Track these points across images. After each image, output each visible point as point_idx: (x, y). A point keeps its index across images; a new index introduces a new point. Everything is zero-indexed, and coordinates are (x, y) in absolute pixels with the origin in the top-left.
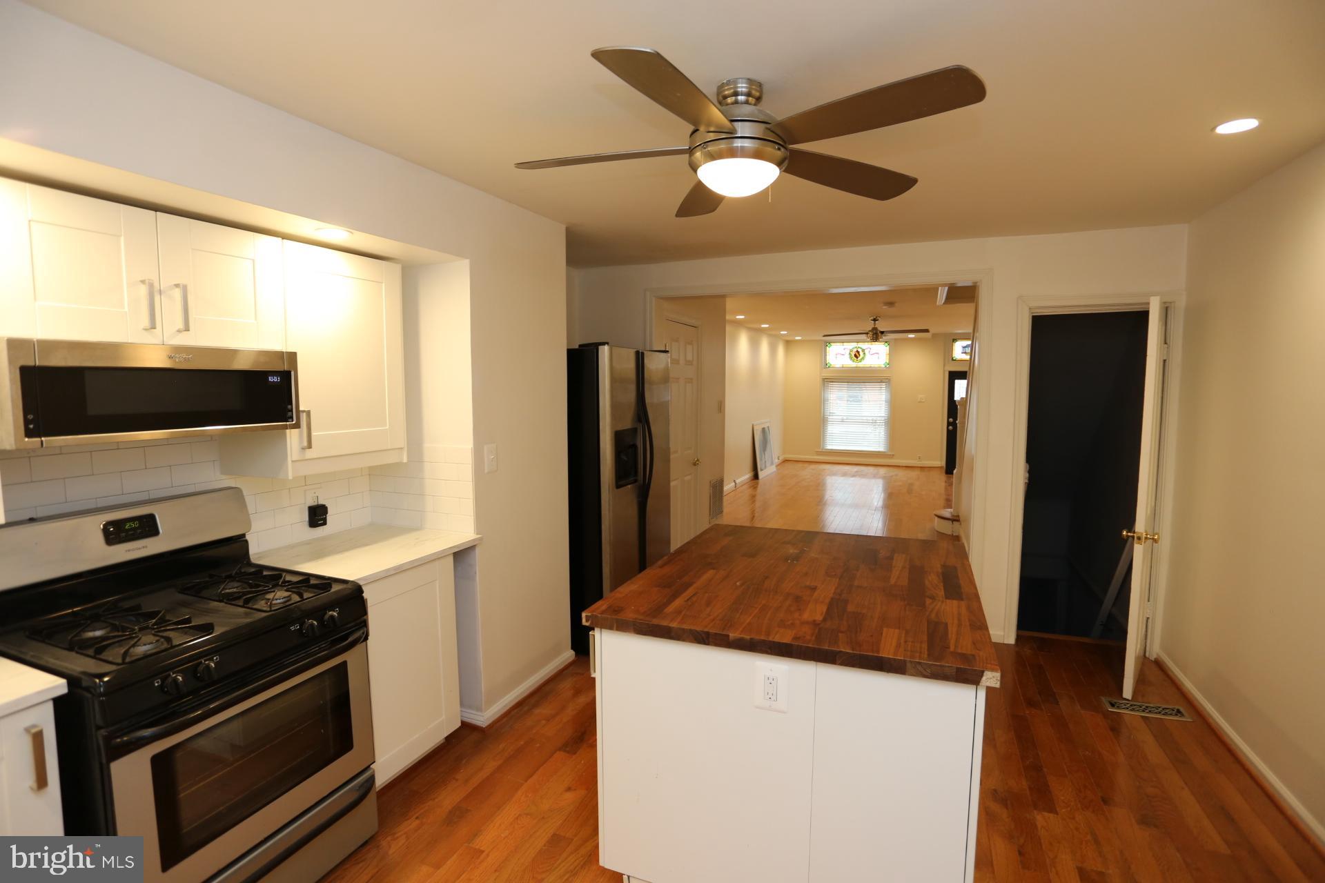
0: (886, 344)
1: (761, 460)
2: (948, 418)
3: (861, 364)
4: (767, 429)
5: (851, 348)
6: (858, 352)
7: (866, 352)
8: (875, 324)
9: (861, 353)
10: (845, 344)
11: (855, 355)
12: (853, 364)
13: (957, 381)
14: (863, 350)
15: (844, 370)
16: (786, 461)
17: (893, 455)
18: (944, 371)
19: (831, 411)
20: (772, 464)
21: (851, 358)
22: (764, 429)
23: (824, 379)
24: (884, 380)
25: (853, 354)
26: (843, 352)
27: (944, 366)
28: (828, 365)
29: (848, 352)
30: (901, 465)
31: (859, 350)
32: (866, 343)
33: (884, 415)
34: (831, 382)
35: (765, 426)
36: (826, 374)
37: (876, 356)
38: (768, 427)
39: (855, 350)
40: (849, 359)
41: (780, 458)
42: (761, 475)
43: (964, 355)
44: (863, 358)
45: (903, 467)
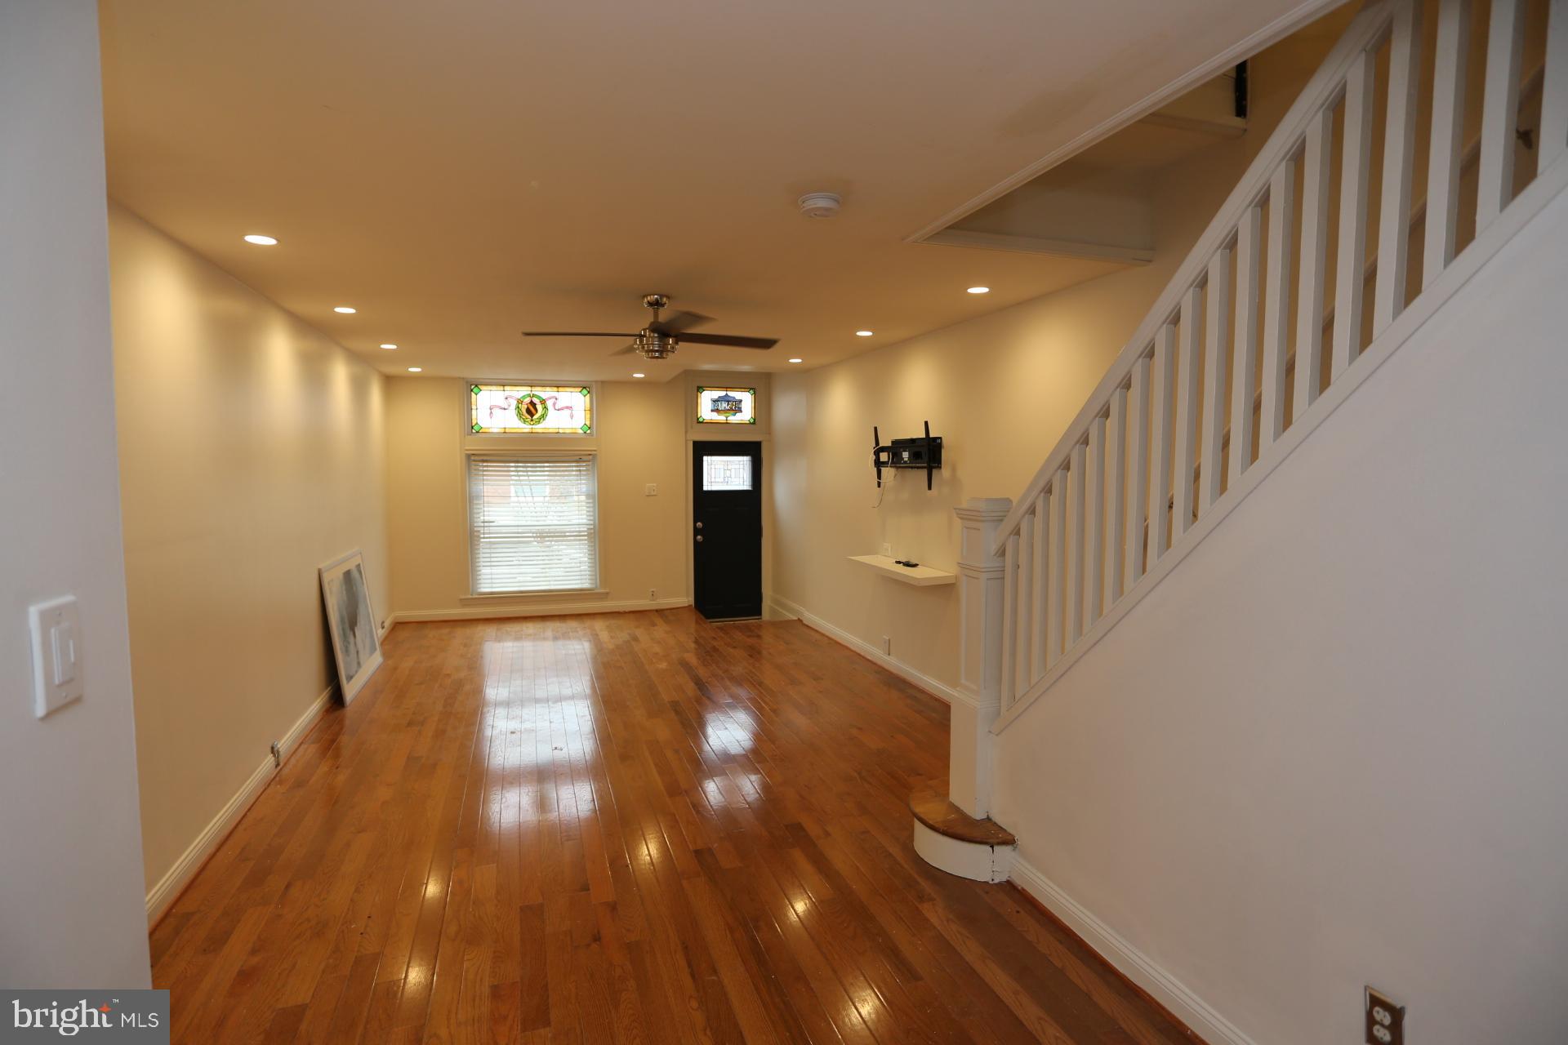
0: (585, 392)
1: (347, 651)
2: (695, 523)
3: (539, 428)
4: (355, 574)
5: (522, 394)
6: (533, 404)
7: (549, 404)
8: (656, 315)
9: (539, 407)
10: (507, 388)
11: (528, 411)
12: (526, 428)
13: (705, 458)
14: (543, 402)
15: (507, 437)
16: (398, 625)
17: (607, 593)
18: (686, 441)
19: (487, 519)
20: (373, 649)
21: (520, 415)
22: (348, 574)
23: (469, 456)
24: (584, 458)
25: (524, 408)
26: (504, 404)
27: (686, 432)
28: (476, 428)
29: (514, 403)
30: (621, 610)
31: (536, 400)
32: (548, 389)
33: (585, 521)
34: (484, 461)
35: (351, 565)
36: (473, 445)
37: (567, 412)
38: (358, 566)
39: (528, 400)
40: (516, 418)
41: (387, 624)
42: (350, 691)
43: (715, 414)
44: (543, 417)
45: (625, 613)
